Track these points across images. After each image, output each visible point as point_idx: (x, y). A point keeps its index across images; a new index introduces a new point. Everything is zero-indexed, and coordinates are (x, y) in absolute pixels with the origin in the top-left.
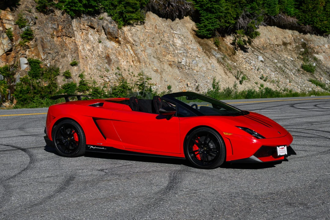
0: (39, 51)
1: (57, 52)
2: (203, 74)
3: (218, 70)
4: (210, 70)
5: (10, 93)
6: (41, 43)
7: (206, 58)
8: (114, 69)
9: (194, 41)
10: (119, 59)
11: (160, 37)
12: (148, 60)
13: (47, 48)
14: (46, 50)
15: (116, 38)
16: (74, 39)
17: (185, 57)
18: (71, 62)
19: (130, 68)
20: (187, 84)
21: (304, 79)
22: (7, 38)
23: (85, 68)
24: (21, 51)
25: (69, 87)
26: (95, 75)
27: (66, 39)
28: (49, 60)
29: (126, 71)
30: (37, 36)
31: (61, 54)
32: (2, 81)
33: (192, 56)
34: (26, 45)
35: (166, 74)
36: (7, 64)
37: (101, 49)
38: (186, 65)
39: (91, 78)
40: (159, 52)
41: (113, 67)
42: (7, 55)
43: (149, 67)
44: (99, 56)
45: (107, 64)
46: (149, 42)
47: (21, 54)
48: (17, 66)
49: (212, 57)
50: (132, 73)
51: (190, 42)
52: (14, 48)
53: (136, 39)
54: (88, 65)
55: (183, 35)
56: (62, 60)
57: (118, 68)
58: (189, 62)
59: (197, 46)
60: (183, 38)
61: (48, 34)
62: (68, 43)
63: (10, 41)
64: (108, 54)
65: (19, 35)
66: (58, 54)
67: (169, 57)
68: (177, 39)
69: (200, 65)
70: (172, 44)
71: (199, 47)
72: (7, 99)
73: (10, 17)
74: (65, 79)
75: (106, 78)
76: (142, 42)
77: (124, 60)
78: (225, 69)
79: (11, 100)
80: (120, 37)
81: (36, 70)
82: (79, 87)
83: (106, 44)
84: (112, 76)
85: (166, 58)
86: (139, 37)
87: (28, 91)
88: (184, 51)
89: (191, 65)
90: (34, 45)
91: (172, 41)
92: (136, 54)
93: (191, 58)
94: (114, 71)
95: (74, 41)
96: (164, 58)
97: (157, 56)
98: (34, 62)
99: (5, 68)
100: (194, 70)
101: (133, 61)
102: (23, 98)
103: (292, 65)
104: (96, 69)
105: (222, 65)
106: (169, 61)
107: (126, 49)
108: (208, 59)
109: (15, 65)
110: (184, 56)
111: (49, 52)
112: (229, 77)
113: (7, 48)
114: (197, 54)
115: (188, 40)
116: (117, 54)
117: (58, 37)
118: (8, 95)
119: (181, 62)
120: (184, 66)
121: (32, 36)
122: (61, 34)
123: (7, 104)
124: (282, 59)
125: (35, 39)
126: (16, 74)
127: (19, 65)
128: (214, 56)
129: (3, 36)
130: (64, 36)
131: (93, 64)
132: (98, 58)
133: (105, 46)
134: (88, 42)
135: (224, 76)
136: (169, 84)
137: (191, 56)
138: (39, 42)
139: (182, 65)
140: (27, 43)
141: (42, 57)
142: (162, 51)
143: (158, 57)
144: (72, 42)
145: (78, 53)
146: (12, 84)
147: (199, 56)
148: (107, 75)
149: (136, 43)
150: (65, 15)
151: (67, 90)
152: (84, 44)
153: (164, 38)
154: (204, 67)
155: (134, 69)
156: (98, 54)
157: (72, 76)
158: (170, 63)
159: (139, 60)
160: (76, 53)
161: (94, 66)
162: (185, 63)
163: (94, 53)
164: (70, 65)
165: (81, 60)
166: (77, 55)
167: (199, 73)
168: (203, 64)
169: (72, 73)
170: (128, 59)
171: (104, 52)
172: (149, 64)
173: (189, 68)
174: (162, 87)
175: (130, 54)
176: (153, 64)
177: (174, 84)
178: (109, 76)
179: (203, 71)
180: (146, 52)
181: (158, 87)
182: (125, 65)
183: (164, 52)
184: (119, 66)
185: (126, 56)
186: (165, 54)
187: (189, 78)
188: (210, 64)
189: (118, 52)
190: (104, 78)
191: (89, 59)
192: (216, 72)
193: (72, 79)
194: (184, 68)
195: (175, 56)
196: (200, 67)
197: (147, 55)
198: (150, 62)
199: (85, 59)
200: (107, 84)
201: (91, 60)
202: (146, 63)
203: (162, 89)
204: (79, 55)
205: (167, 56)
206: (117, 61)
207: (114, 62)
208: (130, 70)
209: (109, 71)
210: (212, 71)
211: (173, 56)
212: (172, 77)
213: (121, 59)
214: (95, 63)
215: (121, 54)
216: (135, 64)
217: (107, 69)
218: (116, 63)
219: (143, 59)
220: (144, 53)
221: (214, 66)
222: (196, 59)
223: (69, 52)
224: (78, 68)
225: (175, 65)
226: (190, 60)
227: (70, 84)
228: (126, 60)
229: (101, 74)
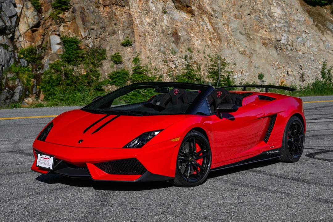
0: (78, 26)
1: (104, 27)
2: (312, 57)
4: (323, 51)
5: (36, 84)
6: (80, 15)
7: (318, 34)
8: (184, 51)
9: (300, 9)
10: (190, 36)
11: (250, 4)
12: (232, 38)
13: (89, 22)
14: (88, 24)
15: (188, 6)
16: (128, 8)
17: (287, 32)
18: (122, 42)
19: (206, 49)
20: (288, 72)
22: (33, 8)
23: (142, 50)
24: (53, 26)
25: (118, 76)
26: (156, 59)
27: (116, 8)
28: (92, 38)
29: (200, 53)
30: (75, 4)
31: (109, 30)
32: (25, 68)
33: (297, 31)
34: (59, 17)
35: (257, 57)
36: (33, 44)
37: (165, 23)
38: (288, 44)
39: (151, 64)
40: (248, 25)
41: (183, 47)
42: (33, 31)
43: (233, 48)
44: (163, 32)
45: (174, 44)
46: (234, 12)
47: (53, 30)
48: (45, 47)
49: (326, 32)
50: (209, 56)
51: (294, 11)
52: (43, 22)
53: (216, 7)
54: (147, 45)
55: (284, 1)
56: (110, 39)
57: (189, 49)
58: (292, 39)
59: (306, 16)
60: (284, 5)
61: (91, 2)
62: (119, 14)
63: (36, 13)
64: (175, 29)
65: (50, 4)
66: (104, 30)
67: (263, 33)
68: (275, 7)
69: (308, 44)
70: (267, 15)
71: (308, 18)
72: (31, 93)
74: (113, 64)
75: (172, 63)
76: (225, 12)
77: (198, 37)
79: (36, 95)
80: (194, 6)
81: (71, 53)
82: (132, 75)
83: (173, 15)
84: (179, 61)
85: (258, 35)
86: (220, 4)
87: (58, 82)
88: (285, 24)
89: (295, 44)
90: (70, 18)
91: (268, 10)
92: (215, 29)
93: (296, 35)
94: (183, 53)
95: (127, 12)
96: (255, 34)
97: (245, 32)
98: (70, 41)
99: (30, 50)
100: (299, 51)
101: (211, 39)
102: (51, 92)
104: (159, 50)
106: (263, 39)
107: (202, 23)
108: (321, 34)
109: (43, 45)
110: (285, 31)
111: (92, 27)
113: (32, 23)
114: (304, 27)
115: (292, 8)
116: (189, 29)
117: (105, 6)
118: (33, 87)
119: (280, 41)
120: (285, 46)
121: (67, 5)
122: (109, 2)
123: (30, 100)
125: (72, 9)
126: (45, 58)
127: (49, 45)
128: (331, 30)
129: (27, 6)
130: (113, 4)
131: (155, 44)
132: (162, 35)
133: (171, 18)
134: (148, 12)
136: (260, 71)
137: (295, 31)
138: (78, 13)
139: (282, 45)
140: (61, 15)
141: (83, 34)
142: (253, 24)
143: (248, 34)
144: (125, 13)
145: (132, 28)
146: (39, 72)
147: (307, 31)
148: (174, 59)
149: (216, 13)
151: (115, 80)
152: (143, 16)
153: (257, 6)
154: (314, 46)
155: (211, 50)
156: (162, 29)
157: (123, 60)
158: (264, 41)
159: (219, 37)
160: (129, 29)
161: (155, 46)
162: (285, 40)
163: (156, 29)
164: (120, 45)
165: (138, 38)
166: (131, 30)
167: (306, 56)
168: (313, 42)
169: (123, 56)
170: (203, 36)
171: (171, 27)
172: (233, 43)
173: (292, 48)
174: (250, 76)
175: (207, 28)
176: (239, 44)
177: (268, 71)
178: (176, 61)
179: (312, 53)
180: (229, 26)
181: (244, 77)
182: (199, 45)
183: (257, 26)
184: (190, 46)
185: (202, 32)
186: (257, 28)
187: (292, 63)
188: (323, 42)
189: (191, 27)
190: (169, 64)
191: (148, 36)
192: (332, 54)
193: (123, 64)
194: (284, 49)
195: (272, 32)
196: (308, 47)
197: (231, 30)
198: (236, 40)
199: (142, 37)
200: (172, 72)
201: (152, 38)
202: (229, 41)
203: (250, 78)
204: (135, 30)
205: (260, 32)
206: (187, 39)
207: (183, 41)
208: (206, 52)
209: (176, 54)
210: (326, 52)
211: (268, 32)
212: (267, 61)
213: (194, 37)
214: (157, 42)
215: (195, 29)
216: (213, 43)
217: (174, 50)
218: (186, 42)
219: (225, 37)
220: (227, 28)
221: (330, 45)
222: (302, 36)
223: (121, 27)
224: (132, 50)
225: (271, 43)
226: (293, 37)
227: (120, 72)
228: (200, 38)
229: (165, 58)
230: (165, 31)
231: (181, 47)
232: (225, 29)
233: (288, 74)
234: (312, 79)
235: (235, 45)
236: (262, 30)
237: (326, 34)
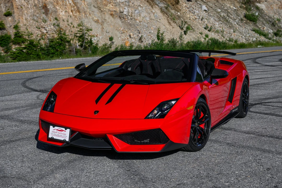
2: (146, 25)
3: (162, 20)
4: (153, 20)
7: (149, 7)
8: (52, 20)
10: (57, 9)
12: (88, 10)
17: (127, 6)
18: (4, 13)
19: (69, 19)
20: (130, 35)
21: (247, 29)
23: (20, 19)
25: (3, 40)
26: (31, 26)
29: (65, 21)
33: (134, 5)
35: (107, 24)
38: (128, 15)
39: (27, 30)
40: (99, 1)
41: (51, 17)
43: (89, 18)
44: (35, 5)
45: (44, 15)
49: (155, 6)
50: (72, 24)
54: (24, 15)
57: (56, 19)
58: (131, 11)
64: (45, 3)
67: (110, 7)
69: (142, 15)
75: (44, 29)
77: (62, 9)
78: (169, 18)
82: (14, 39)
84: (49, 28)
85: (107, 8)
88: (126, 0)
89: (133, 15)
92: (75, 3)
93: (134, 8)
96: (105, 7)
97: (97, 6)
100: (137, 20)
101: (72, 11)
103: (235, 14)
104: (33, 19)
105: (165, 14)
106: (111, 11)
108: (151, 8)
110: (126, 5)
112: (173, 28)
114: (139, 3)
116: (55, 3)
120: (127, 16)
124: (225, 8)
128: (158, 5)
131: (30, 15)
132: (35, 7)
135: (168, 26)
136: (110, 35)
139: (124, 15)
143: (99, 7)
145: (12, 2)
147: (142, 6)
148: (45, 26)
154: (147, 17)
155: (73, 19)
156: (35, 3)
157: (6, 27)
158: (111, 12)
159: (78, 9)
160: (9, 3)
161: (30, 16)
162: (127, 12)
163: (30, 3)
164: (3, 15)
165: (16, 10)
166: (11, 4)
167: (142, 23)
168: (146, 13)
169: (6, 24)
170: (66, 8)
171: (41, 1)
172: (89, 14)
173: (132, 18)
174: (103, 39)
175: (69, 3)
176: (93, 14)
177: (116, 35)
178: (47, 27)
179: (146, 21)
180: (85, 1)
181: (99, 39)
182: (64, 15)
183: (105, 2)
184: (57, 16)
185: (65, 5)
186: (106, 3)
187: (132, 29)
188: (153, 13)
189: (56, 1)
190: (42, 30)
191: (24, 9)
192: (160, 22)
193: (6, 30)
194: (126, 18)
195: (117, 6)
196: (143, 17)
197: (87, 4)
198: (91, 11)
199: (20, 9)
200: (45, 36)
201: (27, 10)
202: (86, 13)
203: (103, 40)
204: (14, 4)
205: (108, 5)
206: (54, 11)
207: (51, 12)
208: (69, 21)
209: (46, 22)
210: (155, 21)
211: (114, 6)
212: (114, 27)
213: (60, 9)
214: (31, 13)
215: (59, 3)
216: (74, 14)
217: (44, 19)
218: (53, 13)
219: (83, 9)
220: (83, 2)
221: (158, 15)
222: (138, 9)
223: (3, 2)
224: (12, 19)
225: (116, 14)
226: (132, 10)
227: (4, 36)
228: (64, 10)
229: (38, 25)
230: (37, 5)
231: (50, 17)
232: (82, 3)
233: (130, 37)
234: (148, 40)
235: (91, 15)
236: (109, 4)
237: (154, 8)
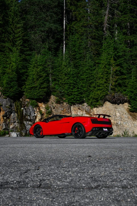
17: (120, 121)
30: (54, 113)
51: (124, 114)
58: (122, 123)
60: (121, 112)
61: (59, 112)
63: (41, 115)
68: (117, 113)
70: (114, 115)
71: (129, 116)
73: (44, 106)
80: (91, 113)
88: (120, 118)
100: (125, 126)
108: (133, 121)
114: (127, 119)
117: (63, 113)
119: (118, 123)
120: (120, 125)
129: (38, 114)
137: (124, 120)
150: (67, 104)
154: (130, 125)
187: (121, 130)
211: (114, 120)
221: (136, 125)
225: (115, 124)
